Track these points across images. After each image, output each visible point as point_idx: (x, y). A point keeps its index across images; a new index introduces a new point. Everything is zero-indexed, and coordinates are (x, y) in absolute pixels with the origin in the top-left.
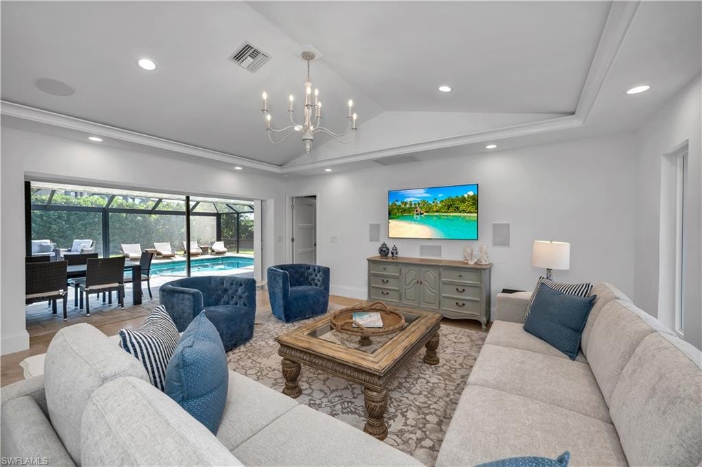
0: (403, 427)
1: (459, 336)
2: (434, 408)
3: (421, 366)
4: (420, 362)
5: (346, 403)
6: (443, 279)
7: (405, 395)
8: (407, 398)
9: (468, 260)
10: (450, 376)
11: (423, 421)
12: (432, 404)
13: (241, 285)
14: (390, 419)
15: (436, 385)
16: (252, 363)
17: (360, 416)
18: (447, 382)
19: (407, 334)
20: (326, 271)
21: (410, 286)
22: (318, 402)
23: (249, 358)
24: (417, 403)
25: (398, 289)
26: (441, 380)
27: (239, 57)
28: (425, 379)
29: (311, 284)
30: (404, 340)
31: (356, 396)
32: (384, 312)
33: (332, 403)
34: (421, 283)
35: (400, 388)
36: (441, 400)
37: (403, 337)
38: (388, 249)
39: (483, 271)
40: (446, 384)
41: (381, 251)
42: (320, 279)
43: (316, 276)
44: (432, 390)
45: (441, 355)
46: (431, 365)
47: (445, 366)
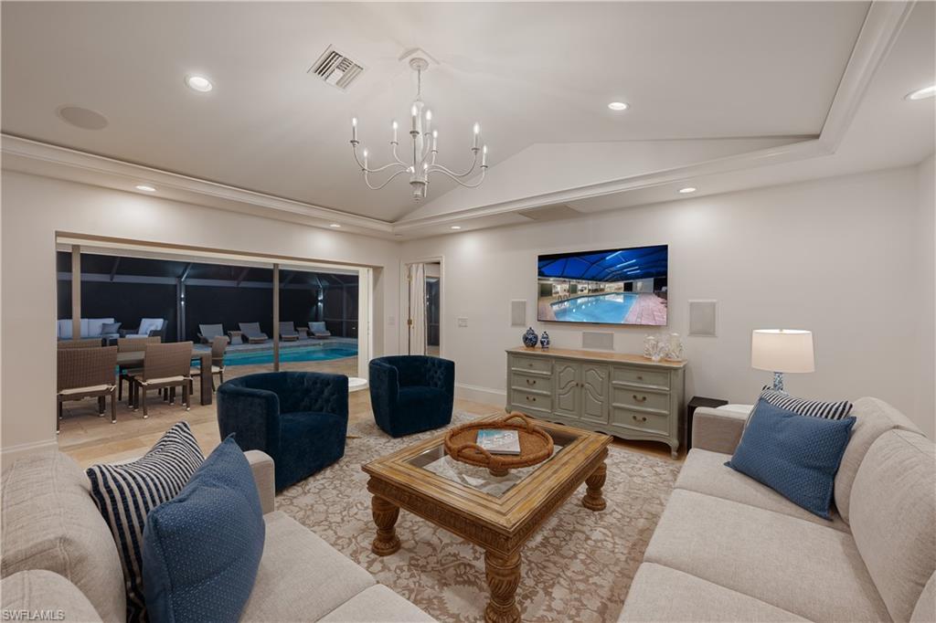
0: (545, 613)
1: (638, 466)
2: (595, 584)
3: (579, 512)
4: (577, 505)
5: (462, 567)
6: (614, 382)
7: (552, 558)
8: (555, 563)
9: (650, 355)
10: (622, 530)
11: (577, 604)
12: (591, 576)
13: (329, 384)
14: (525, 597)
15: (599, 544)
16: (337, 496)
17: (481, 589)
18: (617, 540)
19: (556, 467)
20: (450, 366)
21: (567, 389)
22: (422, 562)
23: (335, 488)
24: (569, 573)
25: (549, 393)
26: (608, 536)
27: (323, 69)
28: (583, 532)
29: (429, 384)
30: (549, 478)
31: (477, 555)
32: (525, 430)
33: (442, 565)
34: (582, 386)
35: (545, 547)
36: (606, 570)
37: (549, 472)
38: (536, 337)
39: (673, 372)
40: (615, 543)
41: (525, 339)
42: (441, 377)
43: (436, 372)
44: (593, 552)
45: (609, 495)
46: (594, 510)
47: (615, 514)
